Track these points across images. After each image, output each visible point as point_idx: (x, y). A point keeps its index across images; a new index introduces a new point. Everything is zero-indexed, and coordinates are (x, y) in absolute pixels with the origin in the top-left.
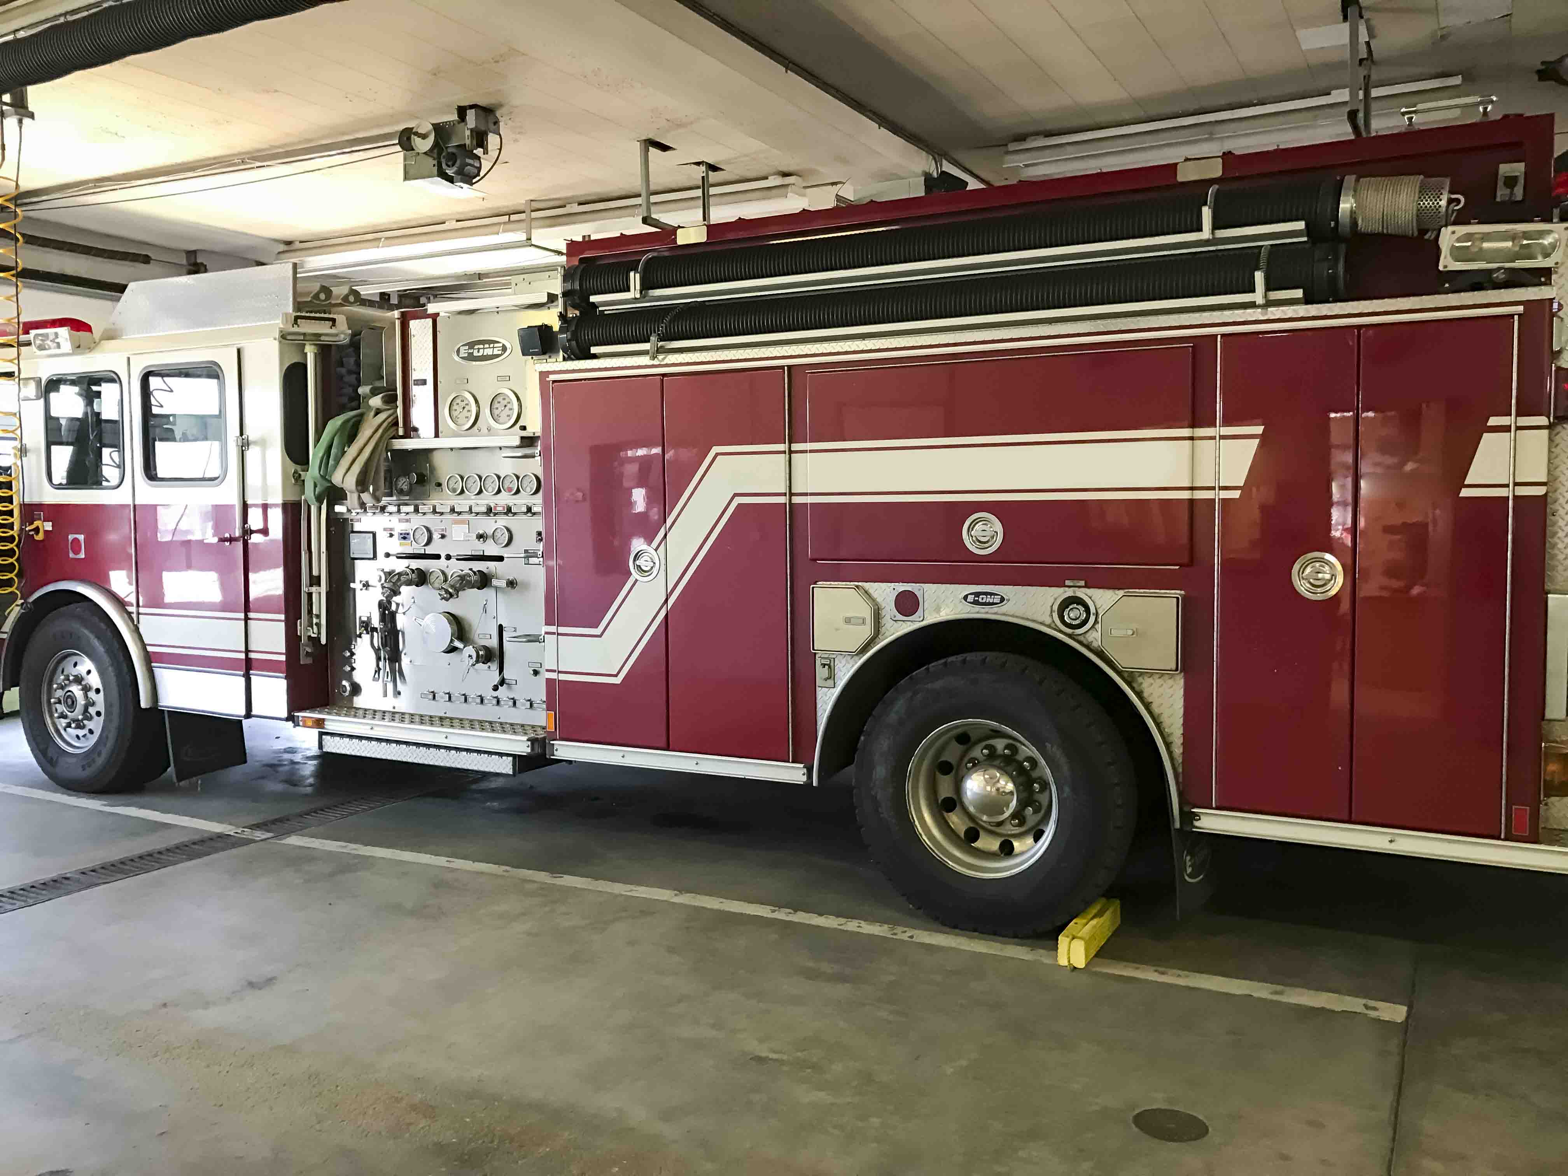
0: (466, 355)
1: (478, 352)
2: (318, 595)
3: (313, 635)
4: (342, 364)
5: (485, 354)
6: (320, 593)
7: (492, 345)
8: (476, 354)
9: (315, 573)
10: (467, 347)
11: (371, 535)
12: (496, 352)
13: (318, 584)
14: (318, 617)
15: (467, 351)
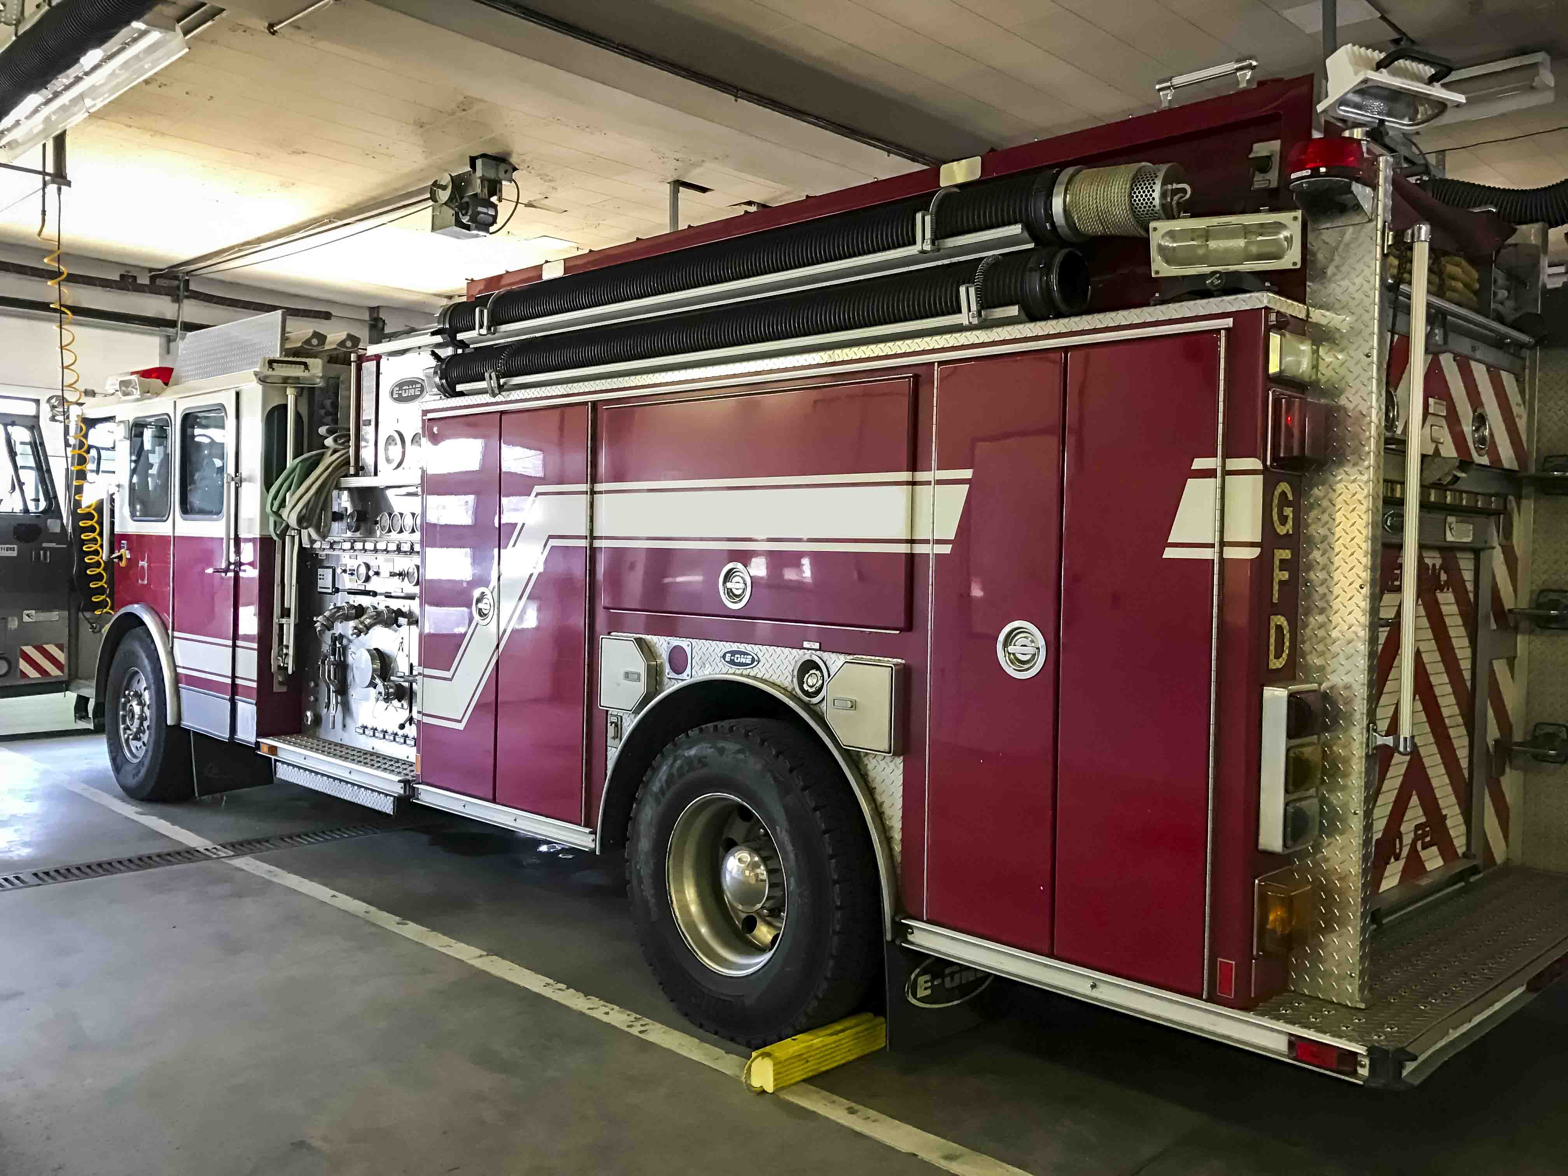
0: (397, 396)
1: (405, 393)
2: (287, 626)
3: (282, 665)
5: (409, 394)
6: (289, 625)
7: (414, 386)
9: (286, 606)
10: (398, 389)
11: (331, 570)
12: (417, 392)
13: (289, 616)
14: (287, 647)
15: (398, 392)
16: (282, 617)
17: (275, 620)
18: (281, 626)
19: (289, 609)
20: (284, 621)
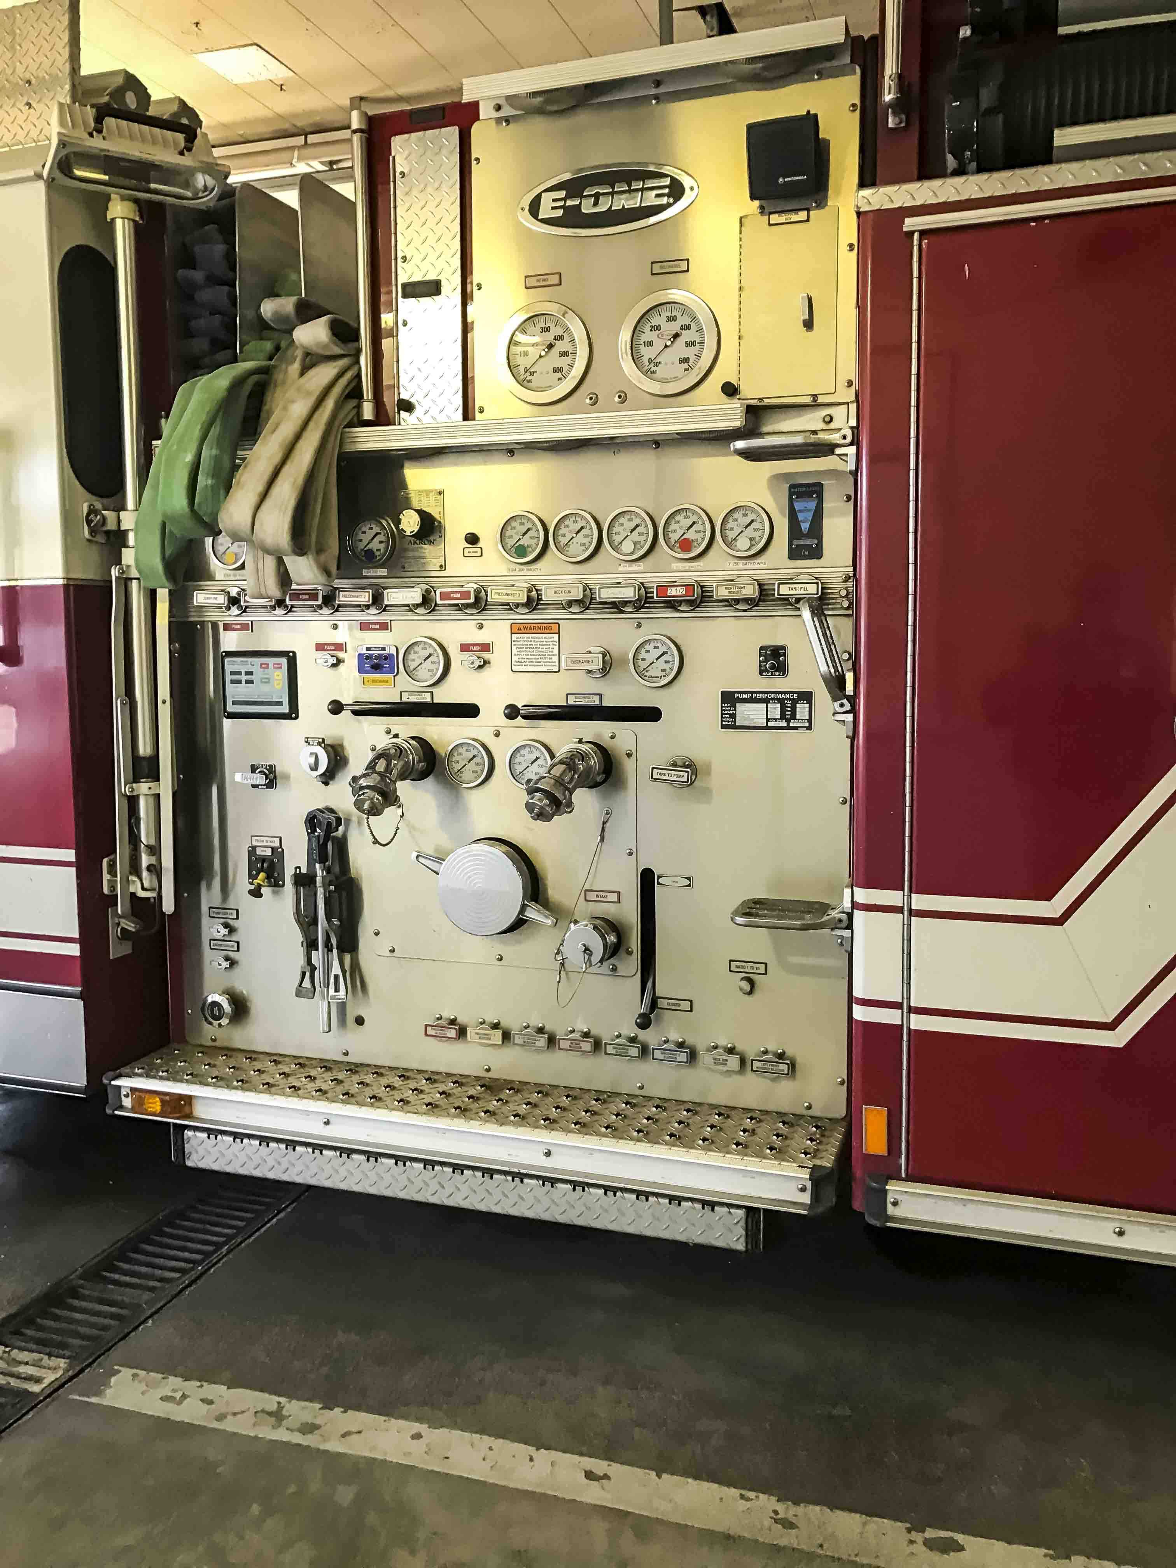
0: (560, 213)
1: (596, 204)
2: (151, 800)
3: (142, 894)
4: (190, 262)
5: (616, 206)
6: (158, 796)
7: (638, 185)
8: (587, 207)
9: (145, 749)
10: (562, 194)
11: (284, 661)
12: (651, 199)
13: (155, 776)
14: (155, 850)
15: (561, 203)
16: (136, 779)
17: (122, 787)
18: (133, 802)
19: (155, 759)
20: (143, 788)
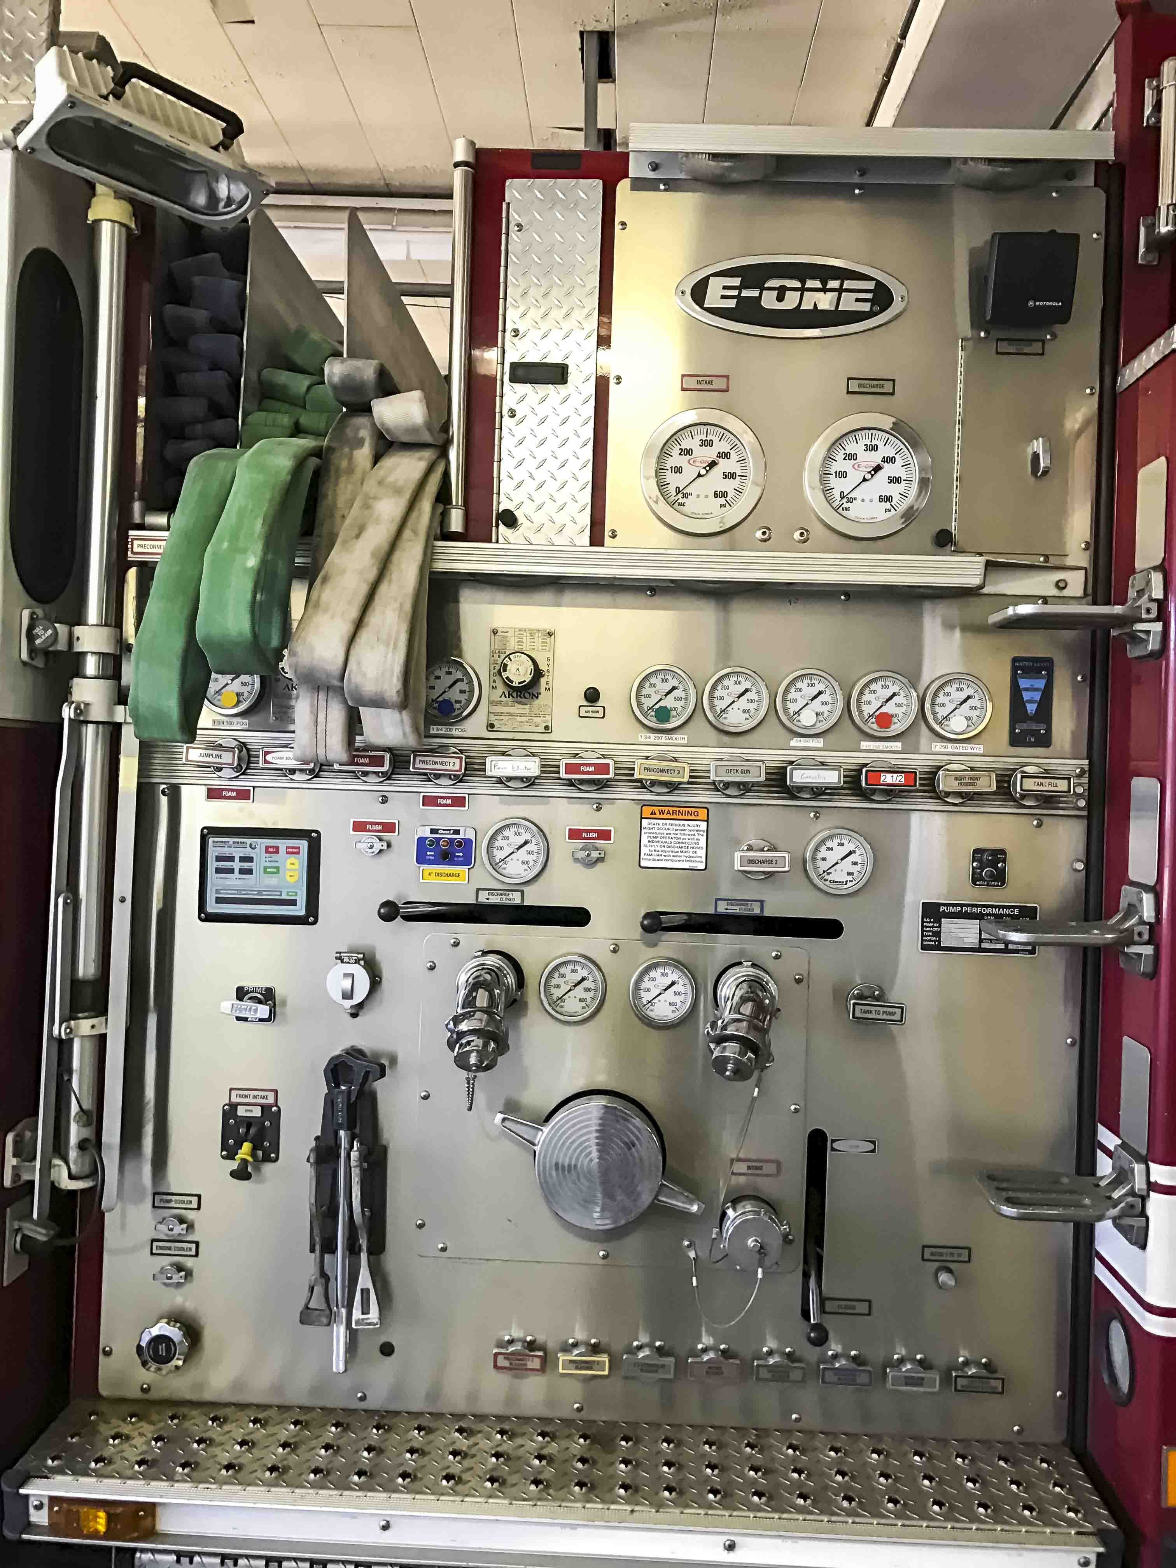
0: (732, 304)
1: (780, 299)
3: (67, 1184)
4: (184, 297)
5: (807, 306)
7: (834, 284)
8: (769, 301)
9: (89, 969)
10: (736, 282)
11: (304, 845)
12: (848, 303)
13: (101, 1009)
14: (92, 1117)
15: (735, 293)
16: (75, 1015)
17: (53, 1027)
19: (103, 983)
20: (85, 1026)
